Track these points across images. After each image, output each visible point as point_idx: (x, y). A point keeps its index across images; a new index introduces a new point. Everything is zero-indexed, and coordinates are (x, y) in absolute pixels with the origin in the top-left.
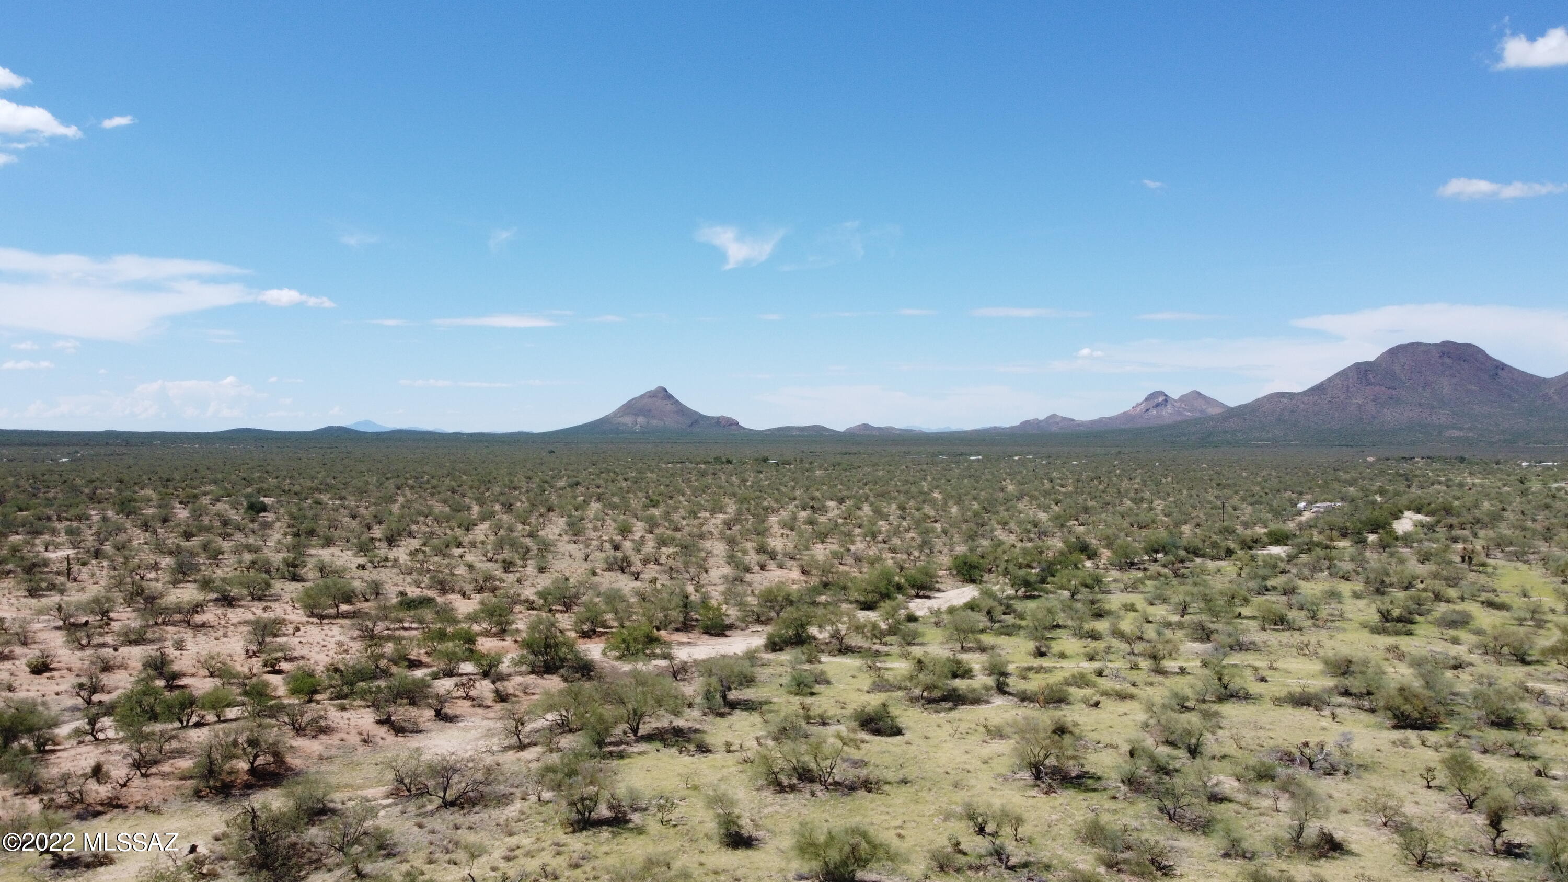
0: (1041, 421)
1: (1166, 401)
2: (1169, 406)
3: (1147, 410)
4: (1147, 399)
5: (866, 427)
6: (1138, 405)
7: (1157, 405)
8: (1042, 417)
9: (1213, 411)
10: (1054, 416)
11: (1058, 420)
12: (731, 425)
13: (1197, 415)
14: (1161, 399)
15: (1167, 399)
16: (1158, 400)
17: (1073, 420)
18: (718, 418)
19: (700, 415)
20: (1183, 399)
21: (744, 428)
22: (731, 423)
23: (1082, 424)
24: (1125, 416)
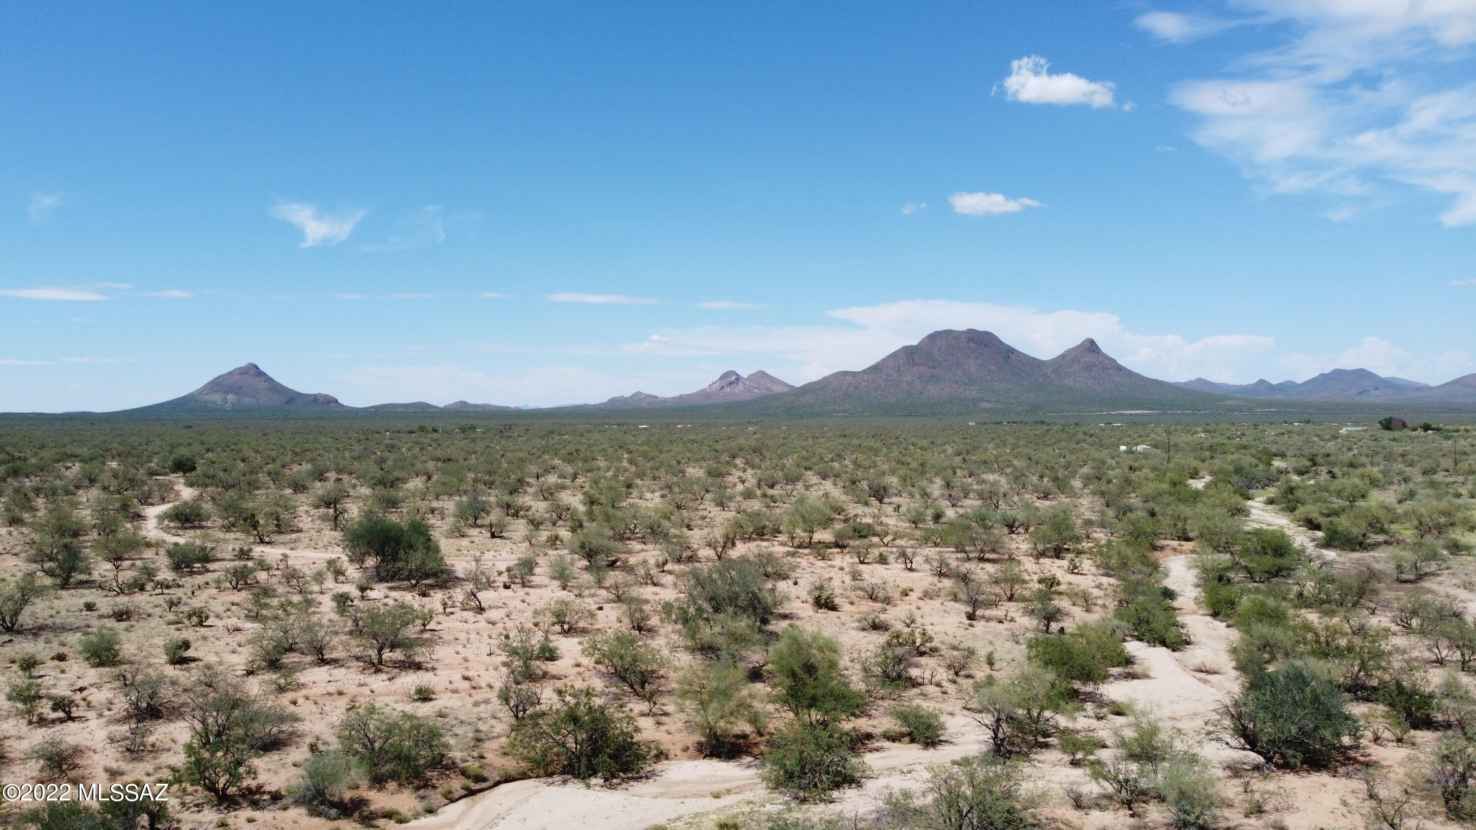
0: (627, 398)
1: (738, 379)
2: (741, 385)
3: (722, 388)
4: (721, 378)
5: (463, 404)
6: (713, 383)
7: (730, 383)
8: (627, 394)
9: (777, 389)
10: (638, 394)
11: (643, 396)
12: (329, 402)
13: (764, 392)
14: (733, 378)
15: (738, 378)
16: (730, 379)
17: (657, 397)
18: (315, 395)
19: (296, 392)
20: (751, 377)
21: (343, 406)
22: (330, 401)
23: (665, 400)
24: (703, 393)
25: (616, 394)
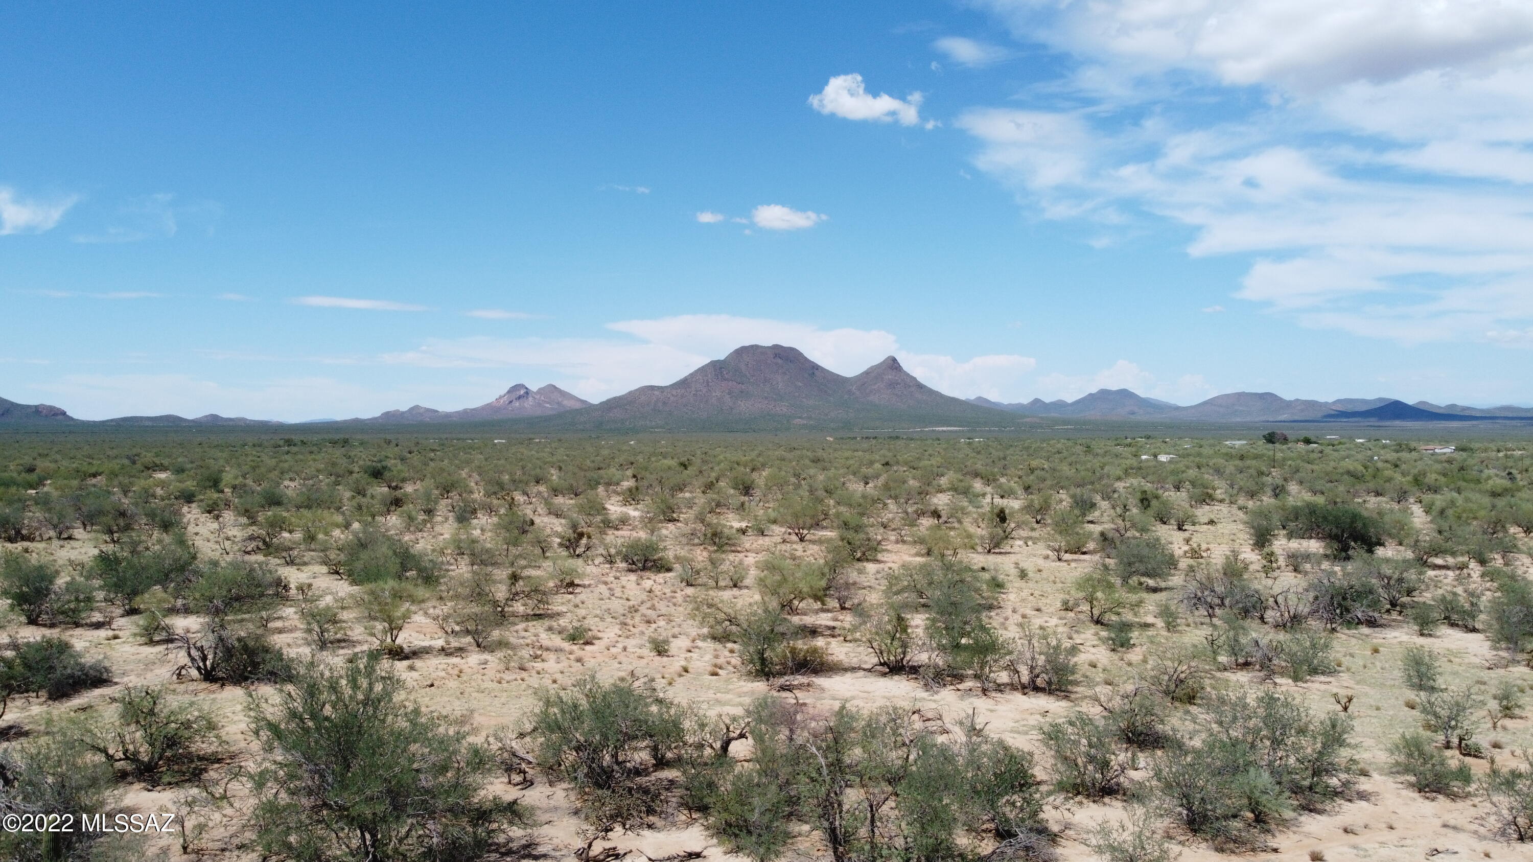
0: (403, 413)
1: (527, 393)
2: (530, 399)
3: (511, 402)
4: (509, 392)
5: (215, 417)
6: (501, 397)
7: (519, 398)
8: (404, 408)
9: (568, 404)
10: (417, 407)
11: (422, 411)
12: (55, 414)
13: (556, 406)
14: (522, 392)
15: (528, 392)
16: (519, 392)
17: (437, 411)
18: (36, 407)
19: (12, 404)
20: (540, 391)
21: (72, 419)
22: (57, 414)
23: (448, 415)
24: (489, 406)
25: (391, 408)
